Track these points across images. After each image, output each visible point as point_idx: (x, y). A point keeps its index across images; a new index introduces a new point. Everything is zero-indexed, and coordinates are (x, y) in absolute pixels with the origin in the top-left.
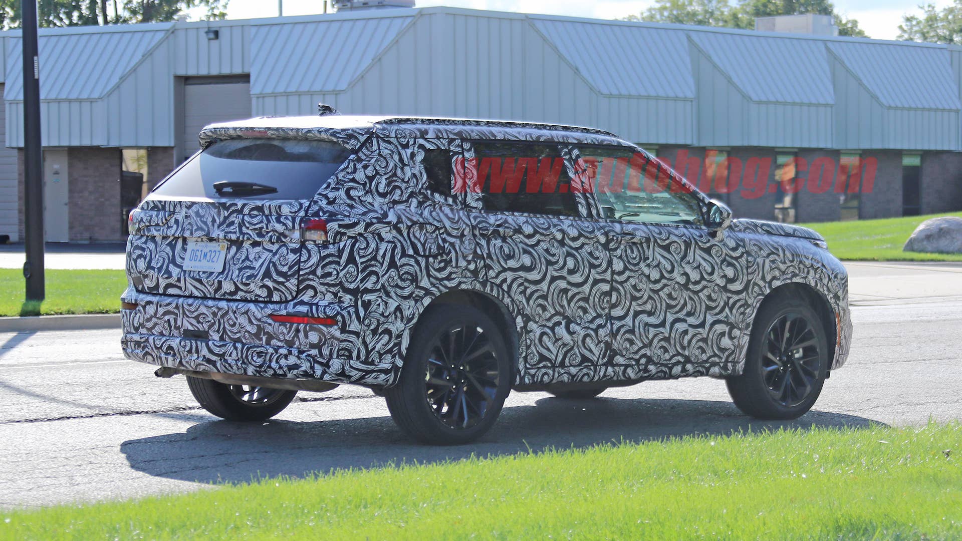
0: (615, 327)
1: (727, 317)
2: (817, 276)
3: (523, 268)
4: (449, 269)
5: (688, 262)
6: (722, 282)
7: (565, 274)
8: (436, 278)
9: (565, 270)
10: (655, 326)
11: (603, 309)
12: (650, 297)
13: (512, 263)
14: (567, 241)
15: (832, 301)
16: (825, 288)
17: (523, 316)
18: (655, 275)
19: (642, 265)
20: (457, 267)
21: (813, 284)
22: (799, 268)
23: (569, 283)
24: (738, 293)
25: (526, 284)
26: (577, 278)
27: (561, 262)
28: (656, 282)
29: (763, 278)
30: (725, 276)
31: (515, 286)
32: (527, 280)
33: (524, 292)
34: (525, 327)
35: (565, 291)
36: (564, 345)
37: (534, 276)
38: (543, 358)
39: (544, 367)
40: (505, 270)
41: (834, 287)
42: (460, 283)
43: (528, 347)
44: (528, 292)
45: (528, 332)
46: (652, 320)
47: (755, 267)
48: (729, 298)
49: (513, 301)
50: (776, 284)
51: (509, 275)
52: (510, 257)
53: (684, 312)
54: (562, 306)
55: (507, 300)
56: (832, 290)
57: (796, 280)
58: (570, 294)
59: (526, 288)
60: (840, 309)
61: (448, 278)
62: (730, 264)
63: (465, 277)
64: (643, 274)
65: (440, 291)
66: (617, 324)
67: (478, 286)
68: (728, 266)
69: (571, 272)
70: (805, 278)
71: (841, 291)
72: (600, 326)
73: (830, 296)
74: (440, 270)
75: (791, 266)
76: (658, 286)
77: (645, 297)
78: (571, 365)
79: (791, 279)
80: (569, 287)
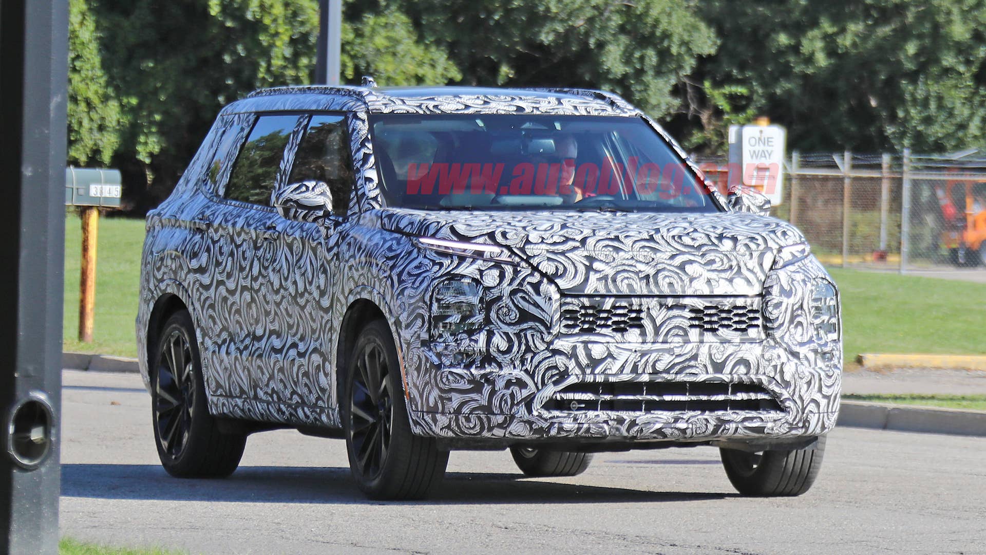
0: (254, 349)
1: (321, 345)
2: (382, 291)
3: (201, 270)
4: (163, 269)
5: (300, 268)
6: (316, 294)
7: (225, 279)
8: (157, 279)
9: (225, 274)
10: (279, 351)
11: (251, 325)
12: (276, 313)
13: (194, 264)
14: (236, 237)
15: (393, 328)
16: (387, 309)
17: (202, 329)
18: (276, 285)
19: (270, 269)
20: (167, 266)
21: (377, 303)
22: (368, 277)
23: (227, 290)
24: (326, 311)
25: (201, 289)
26: (231, 285)
27: (224, 264)
28: (277, 292)
29: (343, 292)
30: (319, 287)
31: (195, 291)
32: (201, 285)
33: (199, 299)
34: (202, 343)
35: (225, 299)
36: (226, 369)
37: (206, 280)
38: (219, 386)
39: (221, 395)
40: (190, 271)
41: (396, 307)
42: (168, 285)
43: (207, 367)
44: (203, 298)
45: (206, 349)
46: (277, 343)
47: (338, 274)
48: (322, 317)
49: (194, 309)
50: (352, 299)
51: (191, 277)
52: (195, 255)
53: (299, 336)
54: (226, 319)
55: (190, 309)
56: (393, 311)
57: (365, 295)
58: (229, 303)
59: (201, 294)
60: (402, 341)
61: (162, 280)
62: (325, 272)
63: (170, 279)
64: (269, 281)
65: (158, 294)
66: (257, 345)
67: (176, 293)
68: (322, 273)
69: (229, 276)
70: (371, 292)
71: (405, 314)
72: (246, 348)
73: (391, 321)
74: (159, 269)
75: (362, 274)
76: (278, 298)
77: (273, 312)
78: (237, 397)
79: (359, 293)
80: (228, 296)
